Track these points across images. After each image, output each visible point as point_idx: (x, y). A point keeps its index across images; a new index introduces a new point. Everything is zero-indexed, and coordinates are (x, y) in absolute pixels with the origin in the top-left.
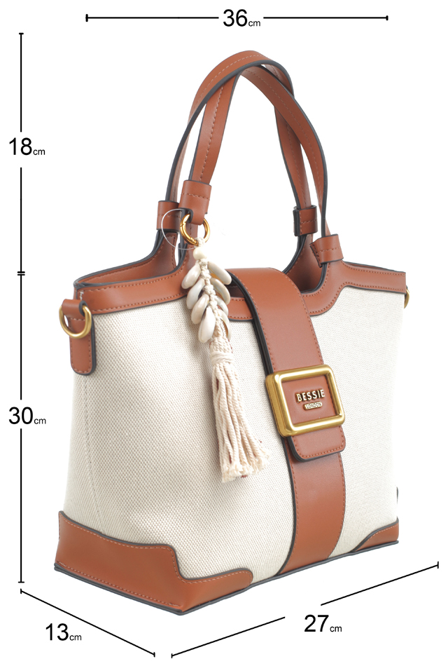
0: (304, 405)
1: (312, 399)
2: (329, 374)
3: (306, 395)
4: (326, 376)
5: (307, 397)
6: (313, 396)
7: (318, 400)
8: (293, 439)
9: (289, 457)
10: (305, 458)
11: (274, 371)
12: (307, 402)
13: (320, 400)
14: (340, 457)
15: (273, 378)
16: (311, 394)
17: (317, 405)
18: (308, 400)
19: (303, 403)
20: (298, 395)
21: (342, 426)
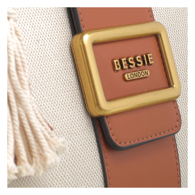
0: (124, 74)
1: (136, 66)
2: (160, 35)
3: (127, 61)
4: (157, 37)
5: (129, 64)
6: (137, 62)
7: (144, 67)
8: (107, 121)
9: (102, 142)
10: (122, 145)
11: (83, 29)
12: (128, 70)
13: (147, 66)
14: (174, 140)
15: (81, 39)
16: (135, 60)
17: (142, 74)
18: (129, 68)
19: (123, 72)
20: (115, 61)
21: (178, 100)
